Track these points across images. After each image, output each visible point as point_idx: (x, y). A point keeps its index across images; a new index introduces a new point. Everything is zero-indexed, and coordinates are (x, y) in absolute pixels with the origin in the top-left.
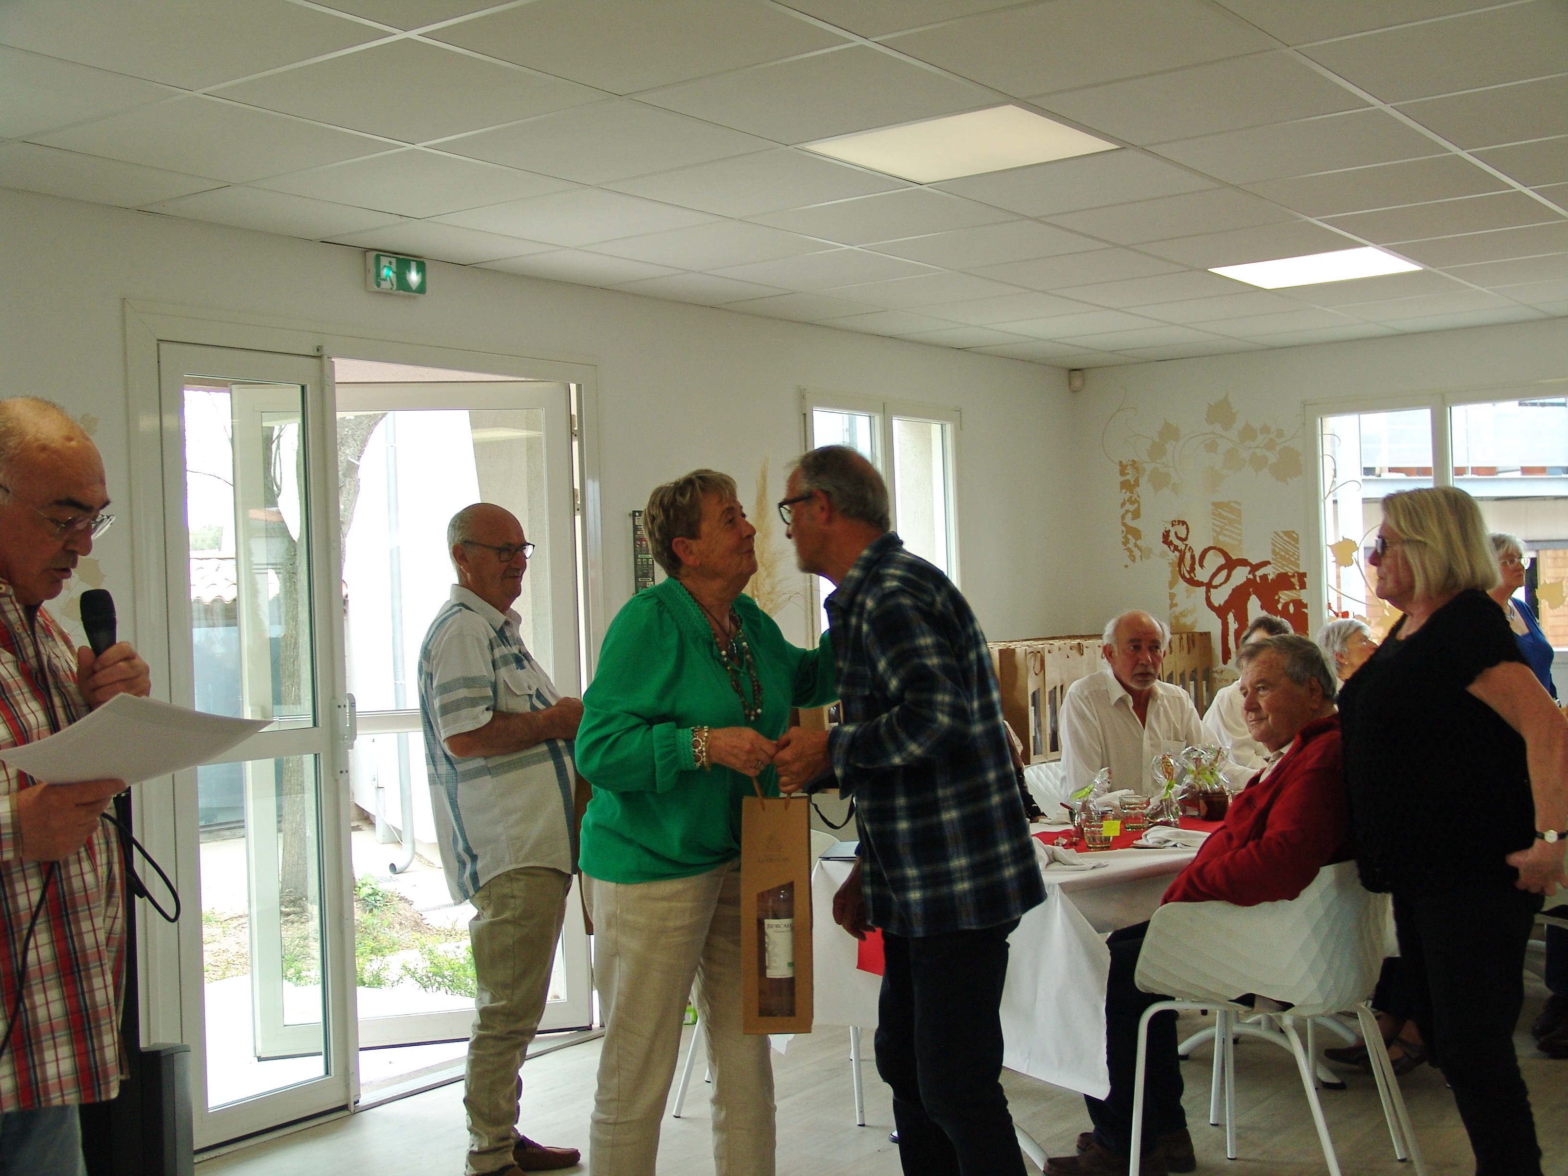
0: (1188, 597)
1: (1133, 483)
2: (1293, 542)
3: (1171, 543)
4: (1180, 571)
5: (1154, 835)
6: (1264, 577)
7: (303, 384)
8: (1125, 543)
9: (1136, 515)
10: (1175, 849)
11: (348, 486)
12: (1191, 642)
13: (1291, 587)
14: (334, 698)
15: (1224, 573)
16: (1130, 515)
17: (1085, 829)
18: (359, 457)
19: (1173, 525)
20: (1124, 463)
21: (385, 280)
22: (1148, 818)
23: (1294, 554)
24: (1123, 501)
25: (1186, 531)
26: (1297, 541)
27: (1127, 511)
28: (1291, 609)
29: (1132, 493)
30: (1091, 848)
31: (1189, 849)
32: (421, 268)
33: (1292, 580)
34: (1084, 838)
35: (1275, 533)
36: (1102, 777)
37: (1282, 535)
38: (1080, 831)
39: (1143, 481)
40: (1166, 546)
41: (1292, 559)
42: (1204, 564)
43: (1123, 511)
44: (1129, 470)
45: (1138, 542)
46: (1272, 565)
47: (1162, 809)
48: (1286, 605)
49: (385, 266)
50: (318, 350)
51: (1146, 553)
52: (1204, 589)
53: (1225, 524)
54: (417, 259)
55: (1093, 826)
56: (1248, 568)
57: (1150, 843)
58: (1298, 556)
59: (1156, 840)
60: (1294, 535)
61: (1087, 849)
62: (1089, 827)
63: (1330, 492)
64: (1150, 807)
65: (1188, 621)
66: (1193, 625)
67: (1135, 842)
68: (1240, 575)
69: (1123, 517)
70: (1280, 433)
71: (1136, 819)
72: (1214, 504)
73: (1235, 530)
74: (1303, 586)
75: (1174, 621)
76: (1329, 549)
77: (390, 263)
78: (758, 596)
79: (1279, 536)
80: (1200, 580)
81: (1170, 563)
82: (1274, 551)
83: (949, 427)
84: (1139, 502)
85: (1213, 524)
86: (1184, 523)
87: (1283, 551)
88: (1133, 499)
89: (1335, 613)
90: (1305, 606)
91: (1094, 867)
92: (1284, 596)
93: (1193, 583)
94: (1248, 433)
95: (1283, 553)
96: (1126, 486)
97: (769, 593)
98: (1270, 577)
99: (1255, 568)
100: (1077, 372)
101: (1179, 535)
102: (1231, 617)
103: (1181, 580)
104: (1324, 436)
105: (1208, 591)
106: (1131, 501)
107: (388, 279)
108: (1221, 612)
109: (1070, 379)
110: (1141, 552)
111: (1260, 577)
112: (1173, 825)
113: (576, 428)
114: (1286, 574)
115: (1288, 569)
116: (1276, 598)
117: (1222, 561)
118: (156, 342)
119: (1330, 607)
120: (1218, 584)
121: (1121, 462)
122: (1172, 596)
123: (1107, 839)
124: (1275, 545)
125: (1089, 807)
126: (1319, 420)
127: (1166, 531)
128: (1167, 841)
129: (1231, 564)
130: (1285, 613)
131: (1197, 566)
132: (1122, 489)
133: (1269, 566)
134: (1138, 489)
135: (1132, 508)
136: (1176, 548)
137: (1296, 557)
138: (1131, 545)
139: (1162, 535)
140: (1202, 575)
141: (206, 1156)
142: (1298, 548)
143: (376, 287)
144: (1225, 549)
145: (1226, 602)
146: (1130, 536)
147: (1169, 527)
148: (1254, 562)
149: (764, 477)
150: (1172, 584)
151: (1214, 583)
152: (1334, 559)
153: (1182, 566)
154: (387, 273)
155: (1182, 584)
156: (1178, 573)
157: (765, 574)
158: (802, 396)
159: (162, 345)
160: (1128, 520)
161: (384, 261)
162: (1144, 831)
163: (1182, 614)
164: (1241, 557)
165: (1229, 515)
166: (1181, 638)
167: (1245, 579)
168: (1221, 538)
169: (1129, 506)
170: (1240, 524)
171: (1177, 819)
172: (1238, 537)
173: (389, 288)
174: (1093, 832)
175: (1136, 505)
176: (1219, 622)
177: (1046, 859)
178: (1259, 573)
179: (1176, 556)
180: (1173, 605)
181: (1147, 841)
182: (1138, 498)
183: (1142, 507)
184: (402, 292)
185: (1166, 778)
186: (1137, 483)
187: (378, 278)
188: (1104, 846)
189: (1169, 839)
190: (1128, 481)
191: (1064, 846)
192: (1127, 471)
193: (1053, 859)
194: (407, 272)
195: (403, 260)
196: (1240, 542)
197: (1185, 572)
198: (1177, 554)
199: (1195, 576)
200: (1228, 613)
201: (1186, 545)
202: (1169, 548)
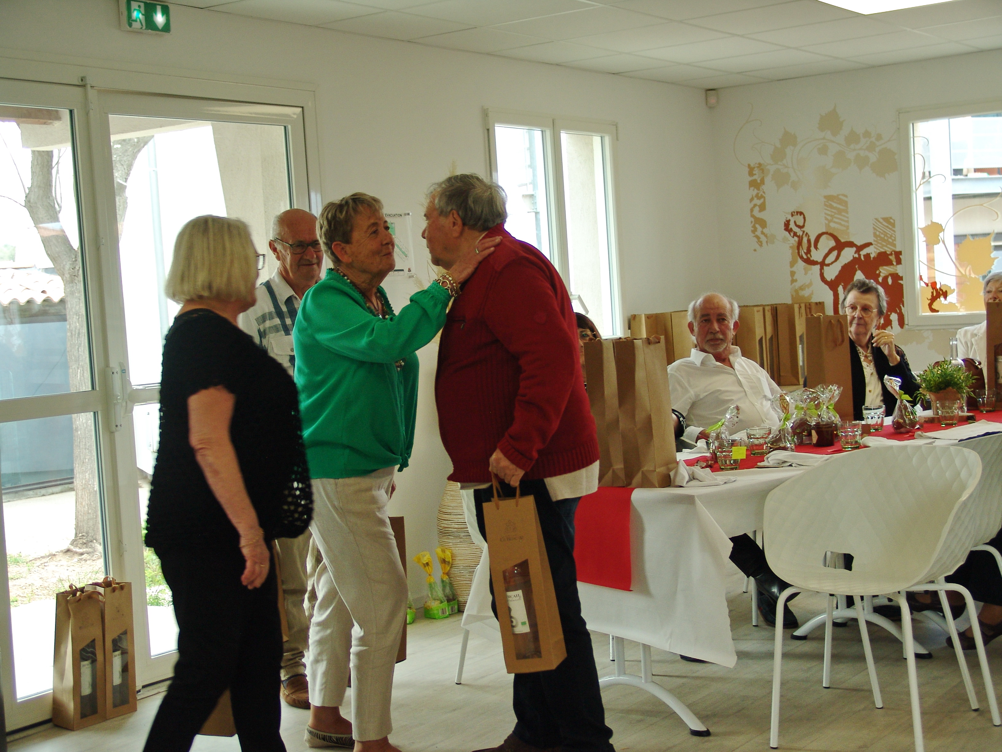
0: (806, 274)
1: (759, 181)
2: (890, 226)
3: (791, 229)
4: (799, 253)
5: (773, 457)
6: (867, 256)
7: (71, 108)
8: (754, 231)
9: (762, 208)
10: (790, 468)
11: (118, 203)
12: (808, 310)
13: (890, 263)
14: (107, 365)
15: (835, 253)
16: (757, 209)
17: (718, 454)
18: (126, 181)
19: (792, 215)
20: (752, 165)
21: (136, 21)
22: (769, 445)
23: (891, 236)
24: (750, 197)
25: (803, 220)
26: (893, 225)
27: (755, 205)
28: (890, 281)
29: (758, 189)
30: (723, 469)
31: (802, 467)
32: (166, 11)
33: (890, 257)
34: (717, 462)
35: (876, 219)
37: (881, 221)
38: (714, 457)
39: (768, 180)
40: (787, 233)
41: (890, 240)
42: (818, 246)
43: (752, 205)
44: (756, 171)
45: (765, 231)
46: (874, 245)
47: (780, 437)
48: (886, 278)
49: (135, 10)
50: (82, 80)
51: (771, 239)
52: (818, 267)
53: (835, 213)
54: (162, 3)
55: (725, 452)
56: (854, 249)
57: (771, 463)
58: (895, 238)
59: (776, 461)
60: (892, 221)
61: (720, 469)
62: (721, 452)
63: (920, 184)
64: (771, 436)
65: (806, 293)
66: (810, 297)
67: (758, 464)
68: (848, 254)
69: (752, 210)
70: (879, 137)
71: (760, 446)
72: (825, 197)
73: (843, 218)
74: (899, 262)
75: (794, 294)
76: (920, 231)
77: (139, 6)
79: (879, 221)
80: (815, 260)
81: (790, 247)
82: (875, 235)
83: (607, 139)
84: (764, 199)
85: (826, 214)
86: (801, 213)
87: (882, 234)
88: (760, 195)
89: (925, 283)
90: (901, 278)
91: (726, 483)
92: (884, 271)
93: (810, 262)
94: (852, 138)
95: (882, 236)
96: (754, 184)
98: (872, 256)
99: (859, 248)
100: (713, 92)
101: (798, 224)
102: (840, 289)
103: (800, 262)
104: (915, 138)
105: (822, 269)
106: (758, 197)
107: (138, 20)
108: (833, 285)
109: (707, 98)
110: (767, 238)
111: (864, 256)
114: (885, 253)
115: (887, 249)
116: (877, 272)
117: (832, 243)
119: (921, 278)
120: (830, 262)
121: (749, 165)
122: (793, 274)
123: (735, 461)
124: (877, 230)
125: (722, 438)
126: (911, 125)
127: (787, 221)
128: (785, 462)
129: (840, 246)
130: (884, 284)
131: (812, 248)
132: (750, 188)
133: (871, 246)
134: (764, 187)
135: (759, 202)
136: (795, 234)
137: (893, 238)
138: (758, 233)
139: (784, 223)
140: (817, 255)
141: (17, 736)
142: (894, 231)
143: (128, 27)
144: (835, 234)
145: (837, 277)
146: (757, 226)
147: (789, 217)
148: (859, 242)
150: (792, 264)
151: (828, 261)
152: (924, 239)
153: (801, 248)
154: (137, 15)
155: (801, 264)
156: (797, 254)
158: (485, 114)
160: (756, 212)
161: (135, 5)
162: (767, 455)
163: (802, 288)
164: (848, 240)
165: (839, 206)
166: (800, 307)
167: (852, 258)
168: (832, 225)
169: (756, 201)
170: (847, 213)
171: (793, 445)
172: (846, 224)
173: (141, 26)
174: (725, 456)
175: (762, 200)
176: (831, 293)
177: (687, 478)
178: (863, 253)
179: (795, 241)
180: (793, 281)
181: (769, 462)
182: (763, 195)
183: (767, 203)
184: (150, 31)
185: (783, 412)
186: (763, 182)
187: (130, 21)
188: (733, 467)
189: (786, 460)
190: (756, 180)
191: (703, 468)
192: (754, 172)
193: (693, 478)
194: (154, 14)
195: (150, 3)
196: (848, 227)
197: (802, 253)
198: (796, 239)
199: (811, 256)
200: (838, 286)
201: (804, 232)
202: (790, 234)
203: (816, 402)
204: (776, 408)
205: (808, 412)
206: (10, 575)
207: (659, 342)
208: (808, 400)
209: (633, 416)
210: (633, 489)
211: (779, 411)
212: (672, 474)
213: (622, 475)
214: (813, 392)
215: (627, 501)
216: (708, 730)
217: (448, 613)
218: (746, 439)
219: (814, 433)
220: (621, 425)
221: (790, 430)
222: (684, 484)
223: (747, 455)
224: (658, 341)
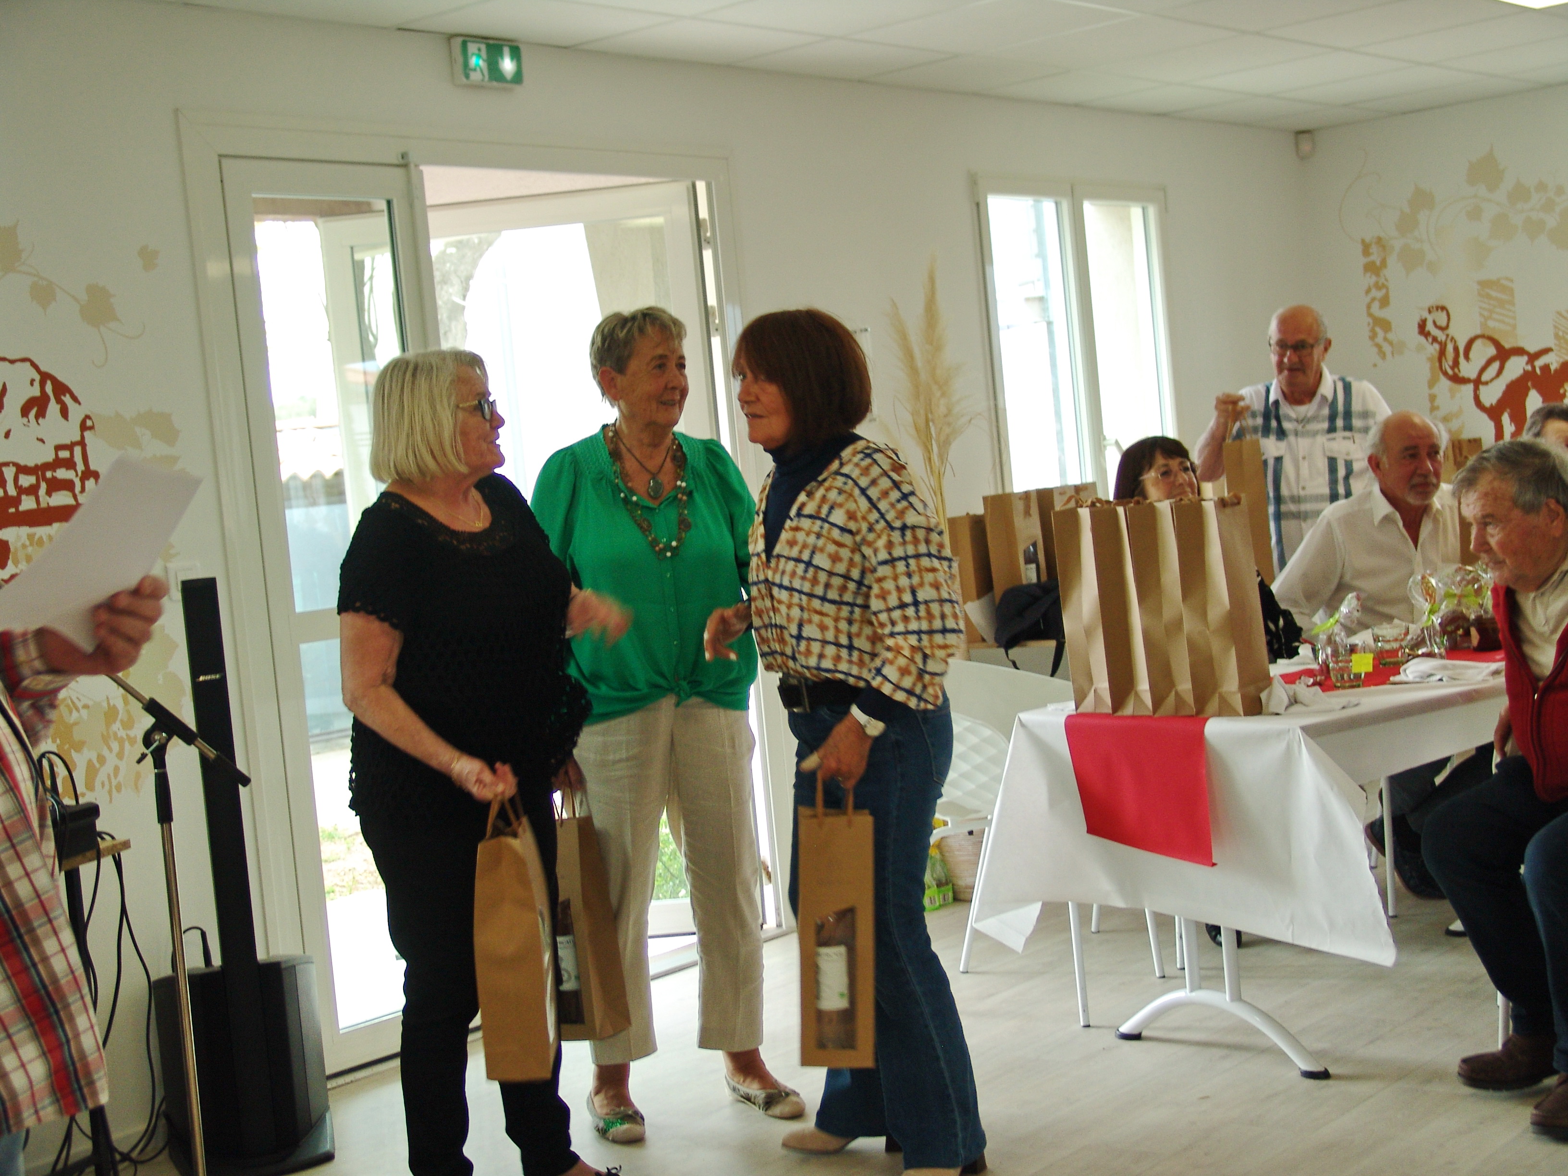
0: (1452, 397)
1: (1378, 263)
5: (1412, 670)
6: (1546, 368)
7: (389, 197)
8: (1373, 336)
9: (1385, 302)
10: (1440, 683)
11: (454, 331)
12: (1457, 451)
15: (1496, 365)
16: (1375, 305)
17: (1331, 665)
18: (464, 297)
19: (1430, 312)
20: (1367, 240)
21: (475, 70)
22: (1407, 650)
24: (1366, 287)
27: (1373, 299)
29: (1378, 275)
30: (1339, 687)
31: (1457, 682)
32: (516, 53)
34: (1330, 677)
36: (1349, 604)
37: (1565, 315)
38: (1325, 669)
39: (1392, 261)
40: (1422, 339)
43: (1368, 299)
44: (1374, 249)
45: (1390, 336)
47: (1423, 639)
49: (473, 54)
50: (403, 158)
51: (1398, 348)
53: (1495, 306)
54: (510, 43)
55: (1341, 661)
56: (1525, 358)
57: (1410, 678)
59: (1416, 674)
61: (1334, 688)
62: (1337, 662)
64: (1409, 637)
65: (1453, 426)
66: (1459, 431)
67: (1392, 679)
68: (1516, 367)
69: (1369, 307)
70: (1560, 190)
71: (1393, 653)
72: (1479, 283)
73: (1507, 312)
77: (479, 50)
78: (933, 421)
79: (1562, 316)
81: (1428, 359)
82: (1557, 336)
83: (1152, 211)
84: (1387, 289)
85: (1481, 308)
86: (1443, 308)
87: (1567, 334)
88: (1380, 284)
91: (1344, 708)
93: (1458, 380)
94: (1520, 193)
95: (1567, 337)
96: (1371, 268)
97: (946, 416)
99: (1533, 357)
100: (1306, 136)
101: (1438, 324)
102: (1506, 419)
105: (1476, 389)
106: (1378, 287)
107: (478, 69)
108: (1494, 413)
109: (1297, 144)
110: (1392, 347)
112: (1438, 656)
113: (708, 234)
116: (1562, 391)
117: (1492, 351)
118: (216, 159)
121: (1363, 241)
122: (1432, 398)
123: (1358, 676)
124: (1559, 329)
125: (1335, 641)
128: (1430, 675)
129: (1503, 355)
131: (1462, 359)
132: (1364, 274)
134: (1386, 272)
135: (1379, 294)
136: (1435, 339)
138: (1380, 339)
139: (1416, 326)
140: (1468, 370)
141: (341, 1081)
143: (464, 80)
144: (1496, 336)
145: (1500, 401)
146: (1378, 330)
148: (1532, 349)
149: (932, 280)
150: (1432, 383)
151: (1485, 377)
154: (477, 61)
155: (1444, 383)
157: (938, 394)
158: (973, 181)
159: (224, 161)
160: (1375, 309)
161: (472, 47)
162: (1403, 664)
163: (1447, 419)
165: (1499, 295)
167: (1521, 372)
168: (1491, 324)
169: (1375, 293)
170: (1513, 304)
171: (1442, 650)
172: (1512, 321)
173: (481, 79)
174: (1341, 669)
175: (1384, 291)
176: (1491, 425)
177: (1286, 701)
178: (1539, 363)
180: (1434, 409)
181: (1407, 676)
182: (1386, 283)
183: (1391, 294)
184: (495, 84)
185: (1427, 600)
186: (1384, 262)
187: (467, 69)
188: (1355, 684)
189: (1433, 672)
190: (1373, 263)
191: (1308, 686)
192: (1371, 251)
193: (1294, 701)
194: (500, 60)
195: (493, 45)
196: (1514, 327)
197: (1447, 366)
198: (1437, 346)
199: (1459, 371)
200: (1502, 413)
201: (1447, 336)
202: (1427, 340)
203: (1476, 586)
204: (1417, 596)
205: (1464, 601)
206: (324, 856)
207: (1239, 503)
208: (1464, 583)
209: (1204, 614)
210: (1206, 720)
211: (1421, 599)
212: (1263, 696)
213: (1190, 699)
214: (1471, 572)
215: (1199, 739)
216: (1326, 1069)
217: (938, 904)
218: (1371, 642)
219: (1473, 631)
220: (1186, 626)
221: (1438, 628)
222: (1281, 711)
223: (1374, 667)
224: (1236, 501)
